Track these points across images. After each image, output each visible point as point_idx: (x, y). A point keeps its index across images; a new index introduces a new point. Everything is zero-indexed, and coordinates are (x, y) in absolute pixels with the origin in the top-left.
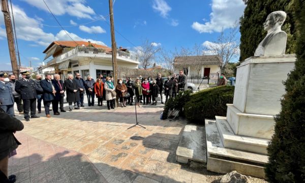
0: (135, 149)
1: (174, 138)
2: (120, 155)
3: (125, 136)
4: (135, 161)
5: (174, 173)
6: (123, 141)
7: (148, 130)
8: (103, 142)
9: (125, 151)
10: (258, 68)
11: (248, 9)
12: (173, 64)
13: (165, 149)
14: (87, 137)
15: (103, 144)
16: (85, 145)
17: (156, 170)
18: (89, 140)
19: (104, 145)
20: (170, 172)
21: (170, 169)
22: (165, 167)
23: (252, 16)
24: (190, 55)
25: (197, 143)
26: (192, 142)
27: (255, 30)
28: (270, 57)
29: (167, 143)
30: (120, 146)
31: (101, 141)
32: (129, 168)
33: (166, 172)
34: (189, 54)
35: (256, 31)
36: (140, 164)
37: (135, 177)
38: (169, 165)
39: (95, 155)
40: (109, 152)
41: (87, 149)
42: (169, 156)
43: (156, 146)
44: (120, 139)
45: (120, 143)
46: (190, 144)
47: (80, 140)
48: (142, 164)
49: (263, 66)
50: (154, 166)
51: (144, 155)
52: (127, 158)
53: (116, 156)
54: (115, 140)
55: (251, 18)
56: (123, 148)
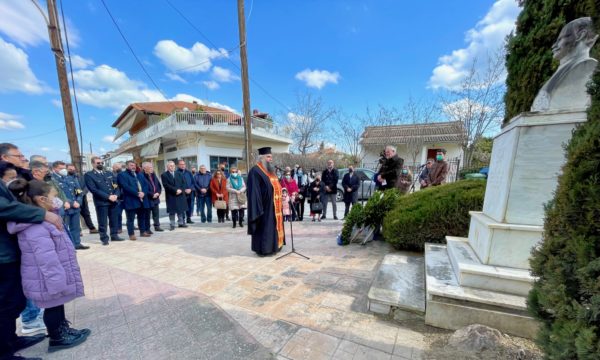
0: (292, 290)
1: (364, 275)
2: (266, 298)
3: (272, 270)
4: (293, 308)
5: (364, 327)
6: (270, 278)
7: (313, 261)
8: (235, 278)
9: (276, 293)
10: (535, 134)
11: (526, 17)
12: (361, 143)
13: (348, 292)
14: (206, 271)
15: (236, 281)
16: (204, 282)
17: (332, 321)
18: (210, 275)
19: (237, 283)
20: (357, 325)
21: (357, 321)
22: (347, 319)
23: (532, 31)
24: (398, 123)
25: (408, 283)
26: (397, 280)
27: (536, 60)
28: (560, 113)
29: (350, 283)
30: (266, 284)
31: (232, 277)
32: (283, 318)
33: (350, 326)
34: (395, 120)
35: (539, 62)
36: (303, 312)
37: (296, 330)
38: (353, 315)
39: (225, 296)
40: (248, 293)
41: (210, 288)
42: (354, 302)
43: (331, 286)
44: (264, 274)
45: (266, 281)
46: (394, 284)
47: (195, 275)
48: (306, 311)
49: (545, 129)
50: (329, 316)
51: (310, 300)
52: (279, 302)
53: (261, 300)
54: (256, 276)
55: (531, 35)
56: (270, 288)
